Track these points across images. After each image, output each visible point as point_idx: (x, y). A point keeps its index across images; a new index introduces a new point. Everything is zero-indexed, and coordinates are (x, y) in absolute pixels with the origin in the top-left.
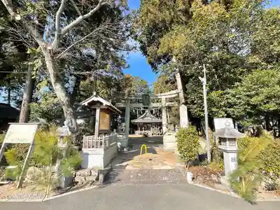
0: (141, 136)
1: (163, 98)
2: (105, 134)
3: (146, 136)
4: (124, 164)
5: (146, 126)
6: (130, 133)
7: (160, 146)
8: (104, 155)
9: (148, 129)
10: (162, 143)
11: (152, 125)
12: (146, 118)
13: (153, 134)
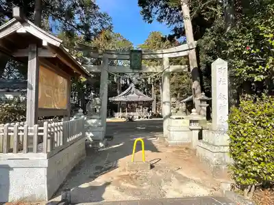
0: (124, 120)
2: (61, 117)
3: (131, 120)
4: (100, 180)
5: (131, 106)
6: (108, 116)
7: (158, 135)
8: (48, 168)
9: (133, 110)
11: (138, 105)
12: (130, 95)
13: (139, 118)
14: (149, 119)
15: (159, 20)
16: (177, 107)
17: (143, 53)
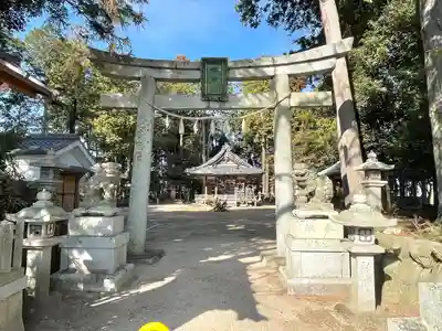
0: (209, 208)
1: (282, 74)
3: (221, 208)
5: (225, 183)
9: (229, 190)
10: (272, 234)
11: (237, 181)
12: (223, 164)
13: (238, 204)
14: (255, 207)
15: (270, 22)
16: (309, 189)
17: (230, 64)
